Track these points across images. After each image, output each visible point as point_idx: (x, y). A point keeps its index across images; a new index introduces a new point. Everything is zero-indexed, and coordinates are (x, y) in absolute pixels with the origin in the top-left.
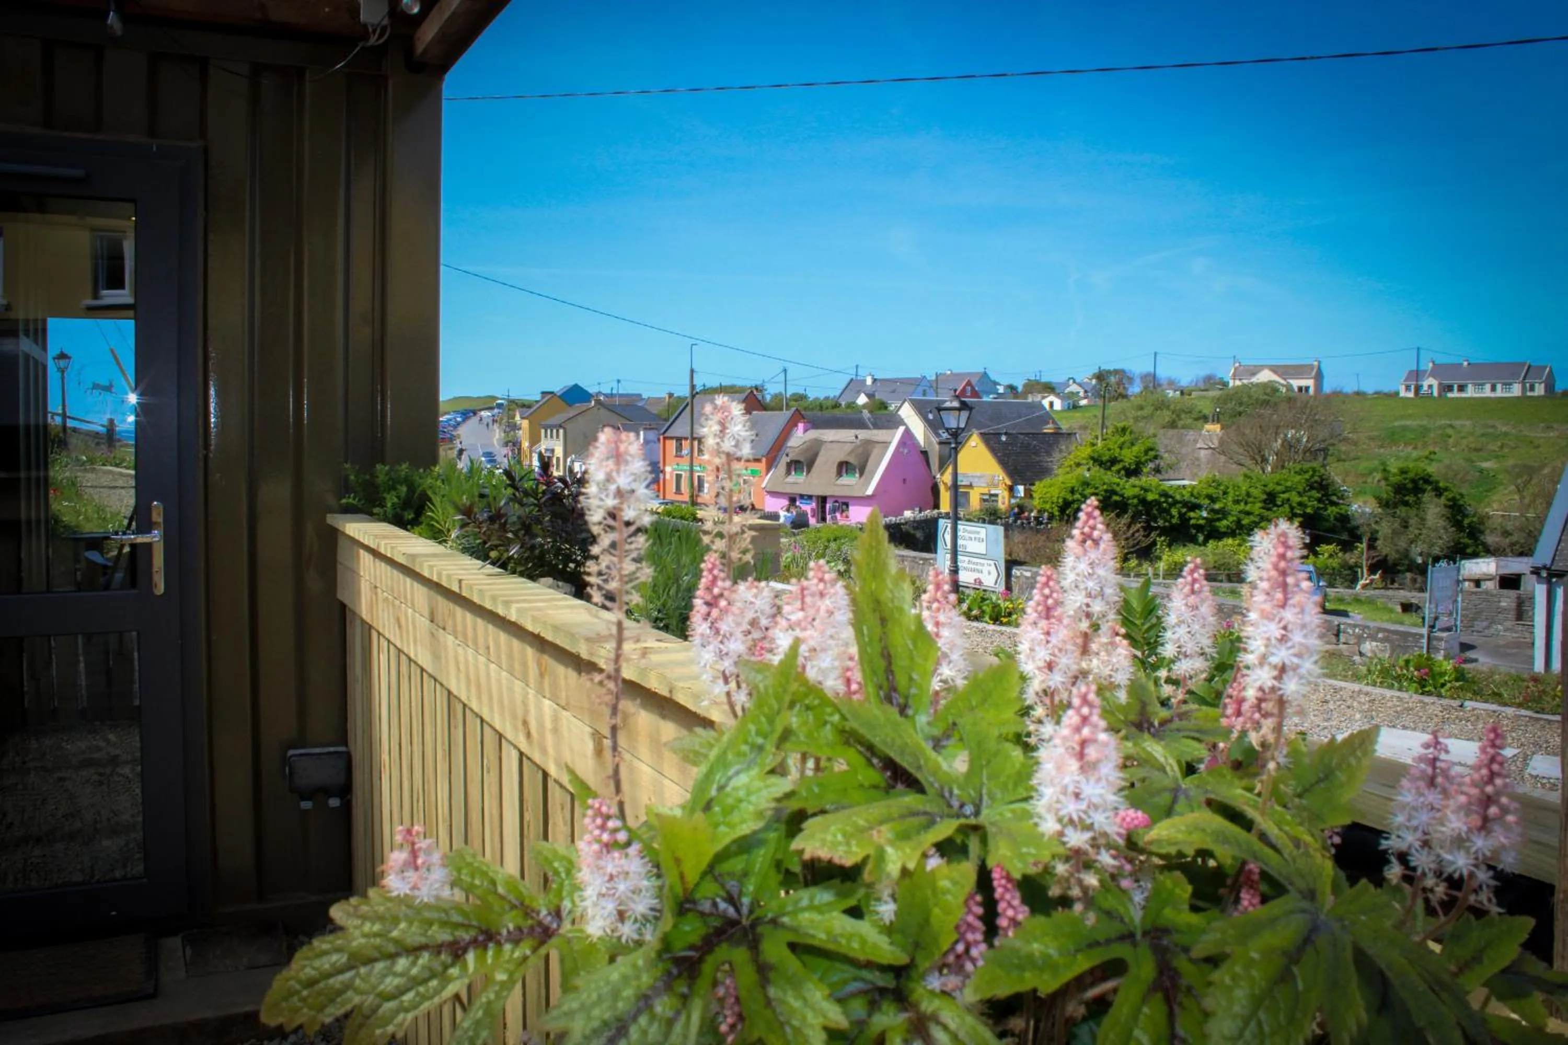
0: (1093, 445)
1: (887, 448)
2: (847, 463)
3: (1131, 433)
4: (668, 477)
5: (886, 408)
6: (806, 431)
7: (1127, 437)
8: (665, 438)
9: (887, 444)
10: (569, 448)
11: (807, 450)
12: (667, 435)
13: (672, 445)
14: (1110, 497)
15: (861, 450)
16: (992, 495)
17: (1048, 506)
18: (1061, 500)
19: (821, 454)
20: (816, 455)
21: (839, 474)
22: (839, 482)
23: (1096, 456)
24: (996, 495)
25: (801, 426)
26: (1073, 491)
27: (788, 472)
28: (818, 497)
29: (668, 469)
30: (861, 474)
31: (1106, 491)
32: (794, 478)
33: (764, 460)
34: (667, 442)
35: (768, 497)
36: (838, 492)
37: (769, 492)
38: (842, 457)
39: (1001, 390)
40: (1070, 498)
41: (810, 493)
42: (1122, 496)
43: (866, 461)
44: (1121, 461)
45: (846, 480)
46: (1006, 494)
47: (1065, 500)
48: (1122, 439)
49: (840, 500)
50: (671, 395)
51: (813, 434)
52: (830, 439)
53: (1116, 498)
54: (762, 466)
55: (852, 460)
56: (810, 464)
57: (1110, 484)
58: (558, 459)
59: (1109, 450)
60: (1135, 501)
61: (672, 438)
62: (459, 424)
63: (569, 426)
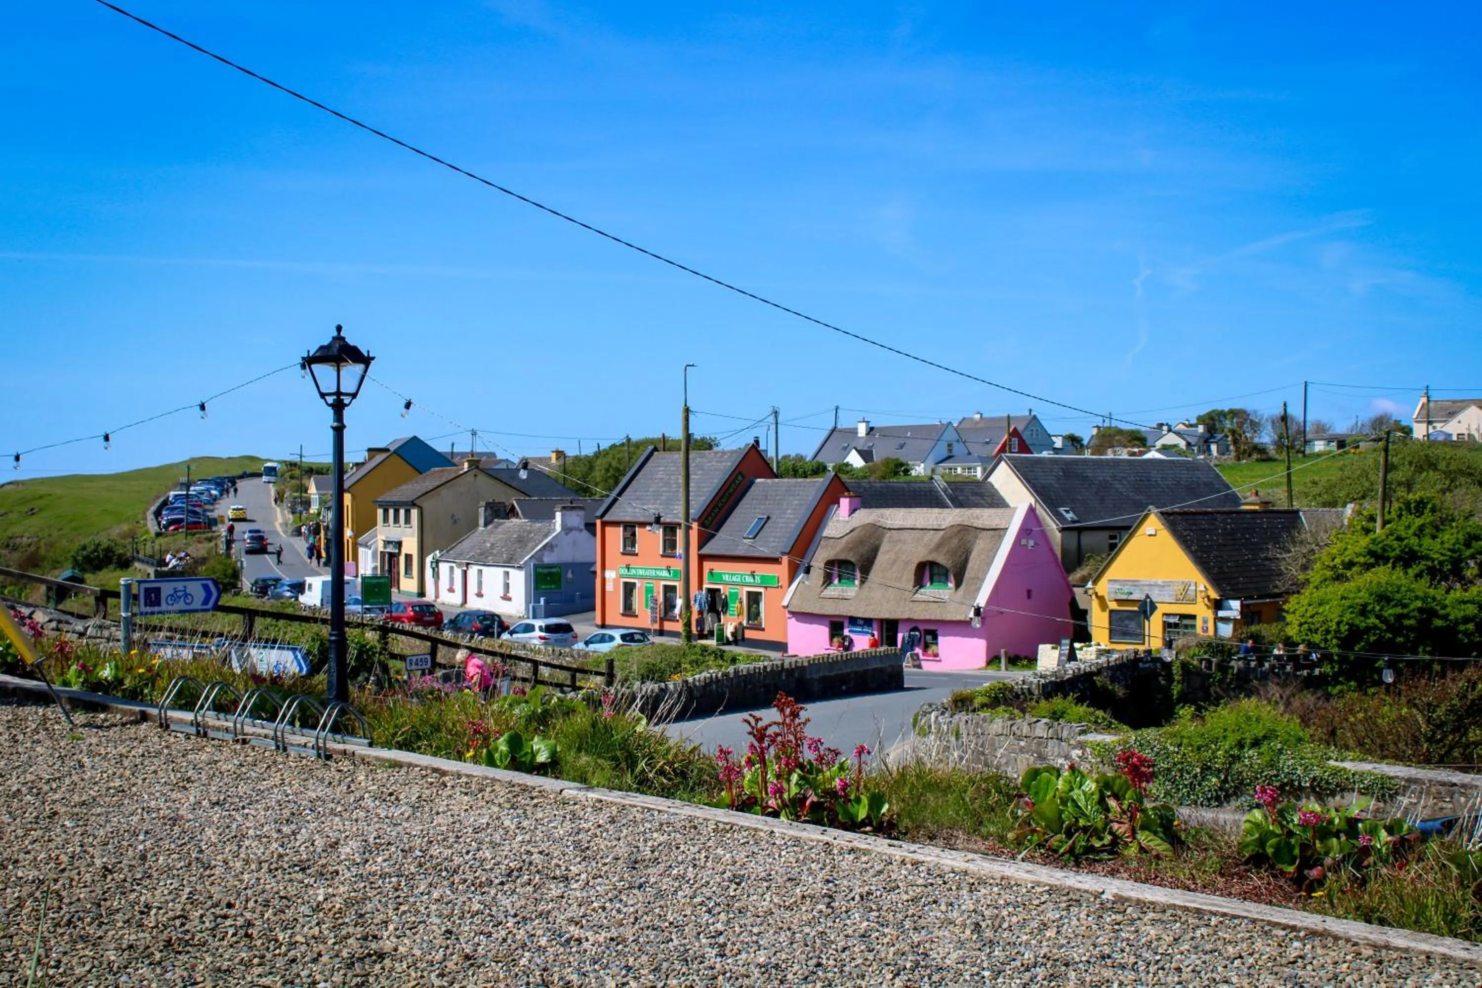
0: (1367, 531)
1: (1001, 538)
2: (932, 564)
3: (1433, 510)
4: (609, 587)
5: (906, 472)
6: (853, 511)
7: (1428, 517)
8: (604, 524)
9: (999, 532)
10: (428, 540)
11: (861, 542)
12: (607, 518)
13: (616, 536)
14: (1429, 621)
15: (955, 542)
16: (1183, 617)
17: (1317, 638)
18: (1344, 628)
19: (882, 550)
20: (875, 550)
21: (919, 583)
22: (918, 596)
23: (1378, 548)
24: (1193, 617)
25: (845, 502)
26: (1364, 611)
27: (828, 580)
28: (881, 621)
29: (610, 575)
30: (958, 585)
31: (1420, 610)
32: (836, 589)
33: (785, 559)
34: (608, 529)
35: (792, 622)
36: (920, 613)
37: (794, 614)
38: (921, 554)
39: (1058, 443)
40: (1361, 623)
41: (867, 616)
42: (1445, 617)
43: (966, 560)
44: (1427, 558)
45: (930, 591)
46: (1209, 614)
47: (1352, 626)
48: (1419, 522)
49: (922, 627)
50: (560, 454)
51: (865, 516)
52: (897, 524)
53: (1438, 623)
54: (781, 570)
55: (941, 559)
56: (866, 566)
57: (1424, 599)
58: (408, 557)
59: (1399, 539)
60: (1471, 626)
61: (616, 524)
62: (215, 499)
63: (426, 504)
